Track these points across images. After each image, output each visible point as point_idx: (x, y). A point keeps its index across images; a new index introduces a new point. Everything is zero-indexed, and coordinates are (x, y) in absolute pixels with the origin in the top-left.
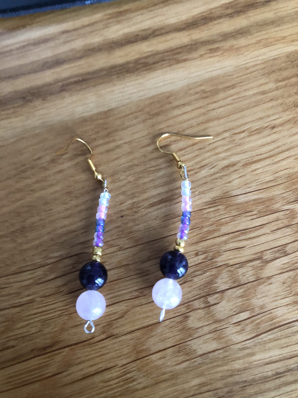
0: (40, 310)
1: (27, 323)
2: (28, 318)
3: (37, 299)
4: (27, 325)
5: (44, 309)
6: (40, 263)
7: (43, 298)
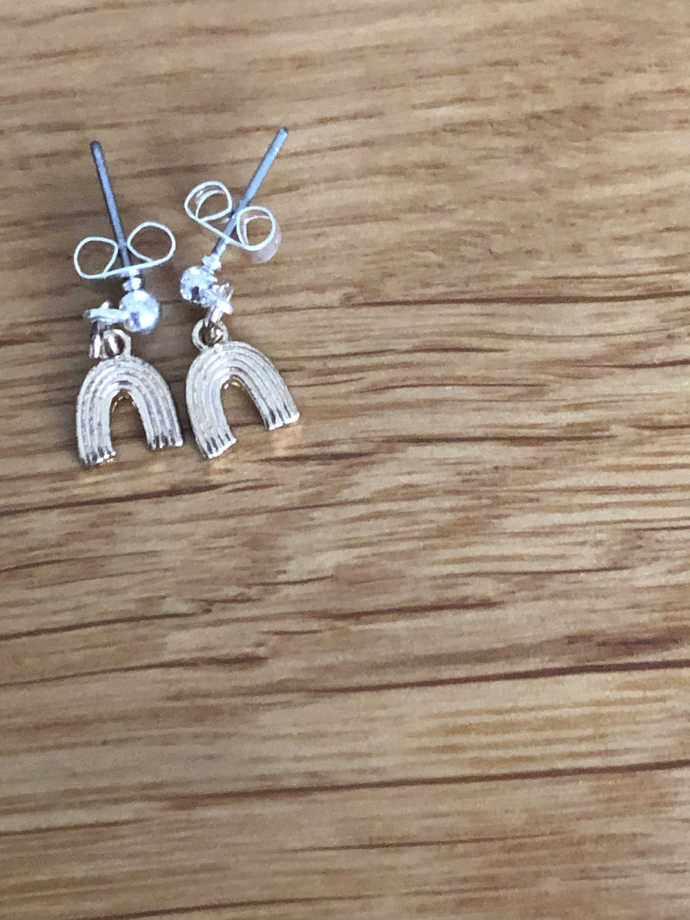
0: (623, 480)
1: (559, 518)
2: (564, 500)
3: (615, 429)
4: (560, 530)
5: (643, 479)
6: (651, 279)
7: (646, 433)
